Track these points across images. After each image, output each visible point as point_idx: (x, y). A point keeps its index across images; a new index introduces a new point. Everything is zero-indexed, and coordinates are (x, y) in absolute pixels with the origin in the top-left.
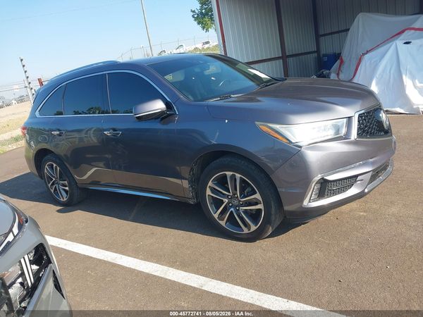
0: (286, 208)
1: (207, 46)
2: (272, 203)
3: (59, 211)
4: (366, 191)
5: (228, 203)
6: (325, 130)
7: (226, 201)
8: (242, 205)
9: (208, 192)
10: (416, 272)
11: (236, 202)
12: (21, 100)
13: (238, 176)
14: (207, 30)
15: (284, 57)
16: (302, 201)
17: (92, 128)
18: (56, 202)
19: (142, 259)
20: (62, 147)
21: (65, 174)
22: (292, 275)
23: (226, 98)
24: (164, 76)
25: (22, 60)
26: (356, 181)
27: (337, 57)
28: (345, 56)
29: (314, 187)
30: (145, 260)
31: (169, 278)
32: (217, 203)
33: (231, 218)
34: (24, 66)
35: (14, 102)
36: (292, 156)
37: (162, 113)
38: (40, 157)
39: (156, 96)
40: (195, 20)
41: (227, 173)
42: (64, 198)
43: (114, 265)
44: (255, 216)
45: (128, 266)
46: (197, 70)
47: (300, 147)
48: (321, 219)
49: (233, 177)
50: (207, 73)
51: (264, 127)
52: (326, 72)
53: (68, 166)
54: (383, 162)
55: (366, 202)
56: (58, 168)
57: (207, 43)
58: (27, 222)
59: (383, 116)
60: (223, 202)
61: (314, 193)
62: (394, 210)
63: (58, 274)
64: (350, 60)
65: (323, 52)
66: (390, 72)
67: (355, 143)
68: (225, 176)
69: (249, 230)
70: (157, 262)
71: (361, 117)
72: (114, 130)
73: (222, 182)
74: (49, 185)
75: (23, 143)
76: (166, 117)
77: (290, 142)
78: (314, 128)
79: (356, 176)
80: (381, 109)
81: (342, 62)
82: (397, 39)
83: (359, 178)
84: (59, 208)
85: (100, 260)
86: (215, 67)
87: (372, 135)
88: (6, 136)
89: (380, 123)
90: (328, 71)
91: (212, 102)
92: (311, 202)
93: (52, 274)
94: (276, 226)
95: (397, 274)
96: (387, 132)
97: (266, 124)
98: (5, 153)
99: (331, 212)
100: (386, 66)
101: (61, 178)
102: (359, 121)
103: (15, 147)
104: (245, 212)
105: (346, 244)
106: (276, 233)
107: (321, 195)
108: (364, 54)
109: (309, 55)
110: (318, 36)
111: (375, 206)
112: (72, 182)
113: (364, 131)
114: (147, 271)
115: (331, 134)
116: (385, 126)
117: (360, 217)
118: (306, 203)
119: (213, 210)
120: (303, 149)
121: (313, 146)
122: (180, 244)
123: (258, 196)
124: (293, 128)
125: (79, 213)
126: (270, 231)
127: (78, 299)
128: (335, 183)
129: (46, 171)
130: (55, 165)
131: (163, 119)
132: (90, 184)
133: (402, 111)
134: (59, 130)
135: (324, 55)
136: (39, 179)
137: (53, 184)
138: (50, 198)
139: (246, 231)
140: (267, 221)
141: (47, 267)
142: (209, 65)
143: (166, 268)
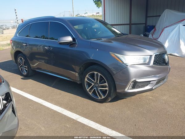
0: (118, 91)
1: (98, 14)
2: (112, 88)
3: (22, 79)
4: (154, 88)
5: (94, 85)
6: (139, 59)
7: (93, 84)
8: (99, 87)
9: (86, 79)
10: (168, 125)
11: (97, 85)
12: (13, 27)
13: (99, 74)
14: (99, 8)
15: (130, 24)
16: (125, 89)
17: (42, 45)
18: (21, 75)
19: (53, 104)
20: (26, 51)
21: (26, 63)
22: (116, 120)
23: (99, 40)
24: (73, 26)
25: (15, 10)
26: (150, 83)
27: (153, 27)
28: (157, 27)
29: (131, 84)
30: (55, 105)
31: (64, 114)
32: (89, 85)
33: (94, 92)
34: (16, 13)
35: (10, 28)
36: (123, 69)
37: (70, 42)
38: (17, 54)
39: (69, 34)
40: (94, 2)
41: (95, 72)
42: (25, 73)
43: (41, 105)
44: (104, 92)
45: (47, 106)
46: (89, 25)
47: (127, 65)
48: (133, 97)
49: (97, 75)
50: (93, 27)
51: (113, 54)
52: (147, 33)
53: (28, 60)
54: (163, 77)
55: (153, 93)
56: (24, 60)
57: (98, 13)
58: (3, 82)
59: (166, 57)
60: (92, 84)
61: (130, 86)
62: (165, 98)
63: (15, 106)
64: (159, 30)
65: (148, 24)
66: (175, 37)
67: (152, 67)
68: (94, 74)
69: (101, 98)
70: (60, 106)
71: (156, 56)
72: (49, 47)
73: (92, 76)
74: (19, 67)
75: (10, 47)
76: (72, 44)
77: (123, 63)
78: (134, 58)
79: (150, 81)
80: (166, 54)
81: (155, 30)
82: (180, 23)
83: (151, 82)
84: (22, 77)
85: (36, 102)
86: (97, 25)
87: (160, 64)
88: (5, 43)
89: (164, 60)
90: (148, 33)
91: (93, 40)
92: (129, 90)
93: (12, 106)
94: (112, 98)
95: (160, 125)
96: (167, 64)
97: (114, 53)
98: (3, 50)
99: (138, 95)
100: (174, 34)
101: (25, 64)
102: (155, 58)
103: (8, 48)
104: (101, 90)
105: (142, 109)
106: (112, 101)
107: (133, 87)
108: (165, 28)
109: (141, 25)
110: (147, 17)
111: (157, 95)
112: (29, 67)
113: (156, 62)
114: (55, 110)
115: (142, 61)
116: (166, 61)
117: (150, 99)
118: (126, 90)
119: (87, 87)
120: (128, 67)
121: (133, 66)
122: (71, 100)
123: (106, 84)
124: (125, 57)
125: (30, 80)
126: (110, 100)
127: (24, 117)
128: (140, 83)
129: (18, 60)
130: (22, 58)
131: (71, 45)
132: (36, 69)
133: (177, 55)
134: (26, 44)
135: (148, 26)
136: (15, 63)
137: (21, 67)
138: (19, 72)
139: (100, 98)
140: (109, 95)
141: (10, 102)
142: (95, 24)
143: (63, 109)
